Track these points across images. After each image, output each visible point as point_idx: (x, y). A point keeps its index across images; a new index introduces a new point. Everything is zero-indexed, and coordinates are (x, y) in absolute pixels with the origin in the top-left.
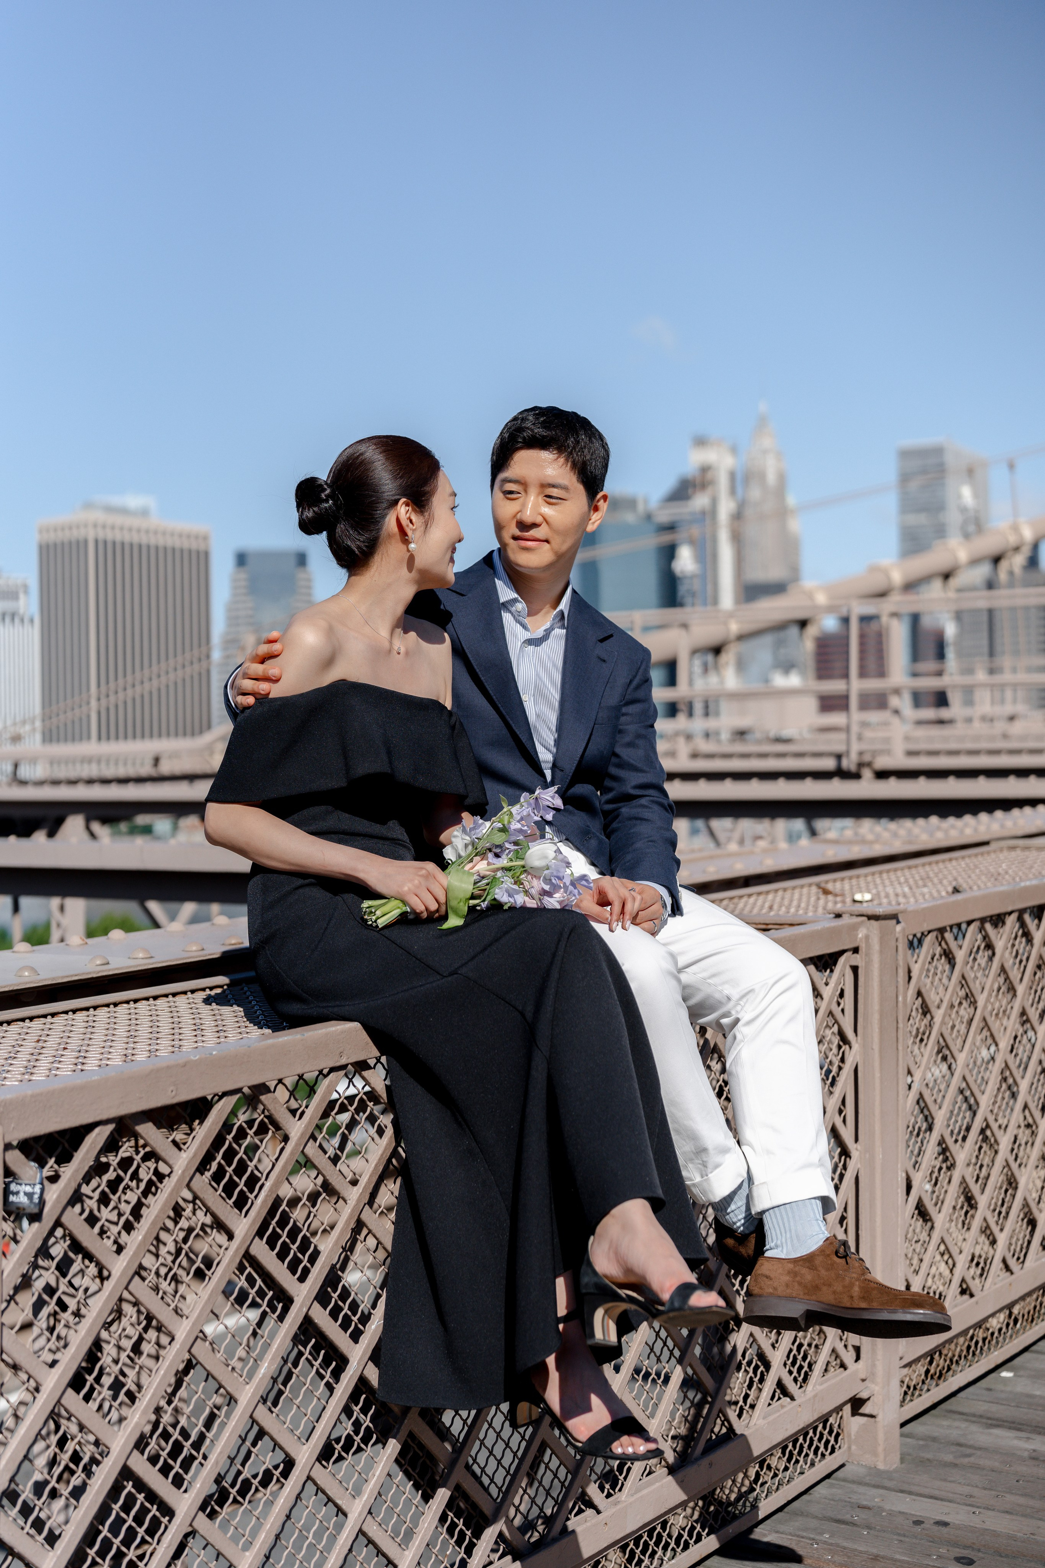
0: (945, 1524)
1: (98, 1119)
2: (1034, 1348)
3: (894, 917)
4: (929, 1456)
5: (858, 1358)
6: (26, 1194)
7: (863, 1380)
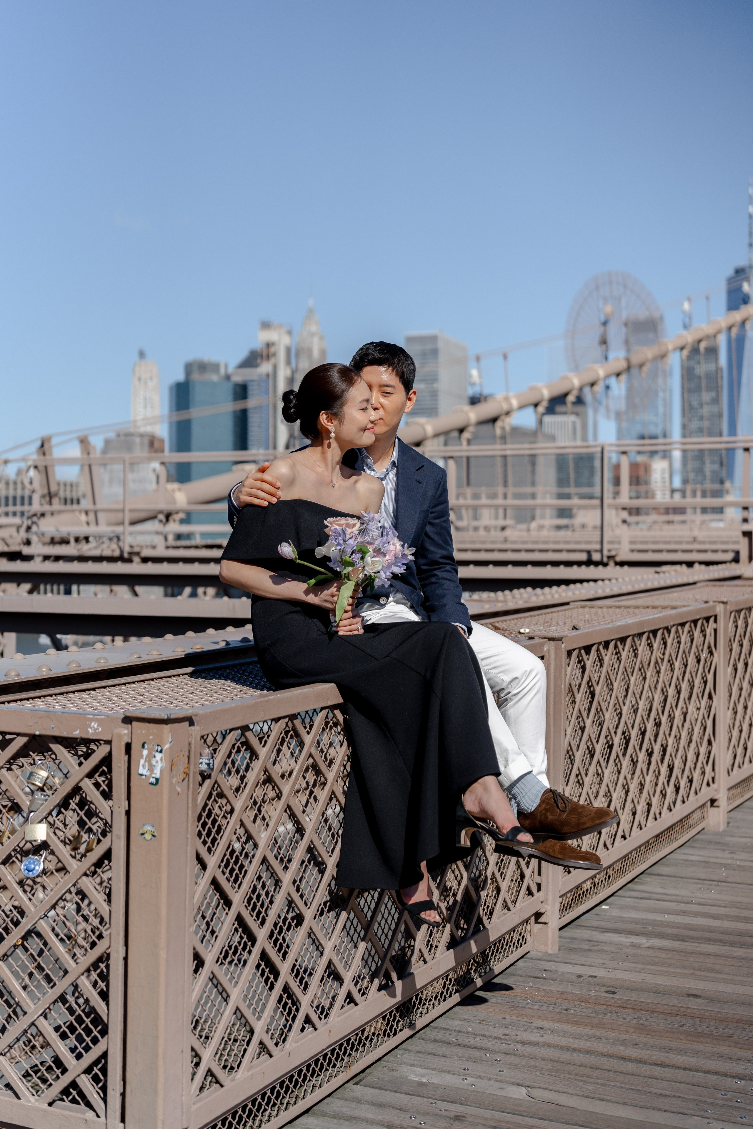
0: (595, 977)
1: (234, 727)
2: (616, 894)
3: (560, 639)
4: (575, 946)
5: (539, 890)
6: (206, 764)
7: (542, 902)
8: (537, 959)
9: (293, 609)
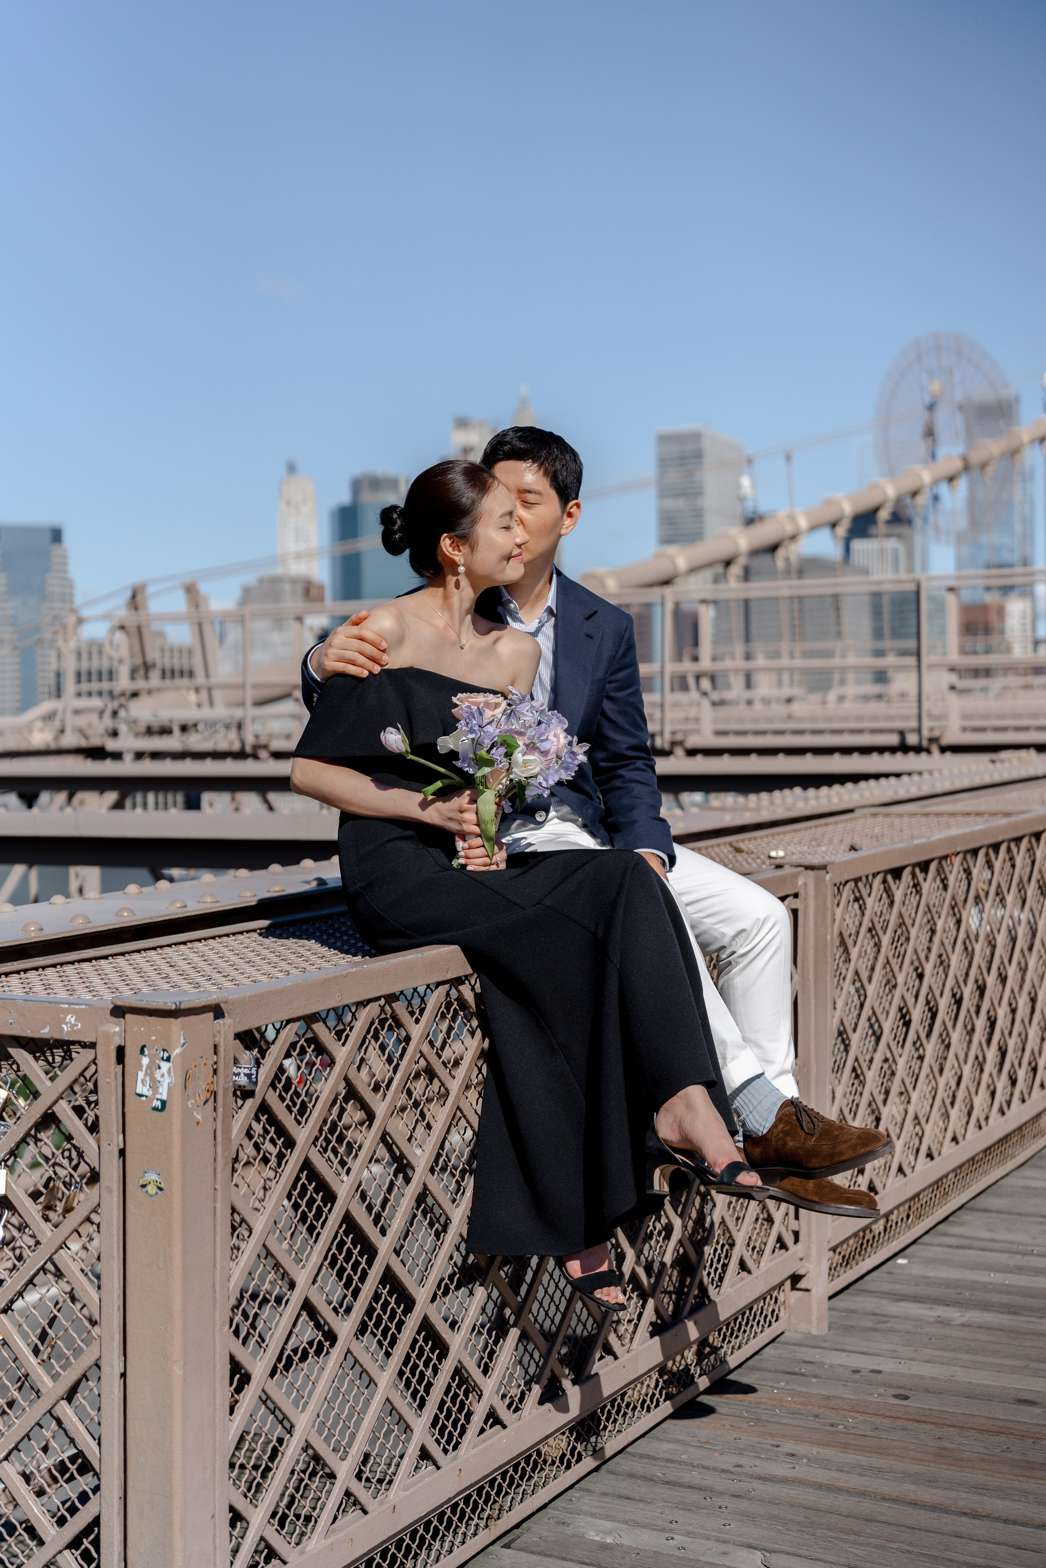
0: (879, 1372)
1: (291, 1017)
2: (920, 1241)
3: (823, 867)
4: (852, 1323)
5: (796, 1241)
6: (245, 1075)
7: (801, 1259)
8: (794, 1344)
9: (399, 832)
